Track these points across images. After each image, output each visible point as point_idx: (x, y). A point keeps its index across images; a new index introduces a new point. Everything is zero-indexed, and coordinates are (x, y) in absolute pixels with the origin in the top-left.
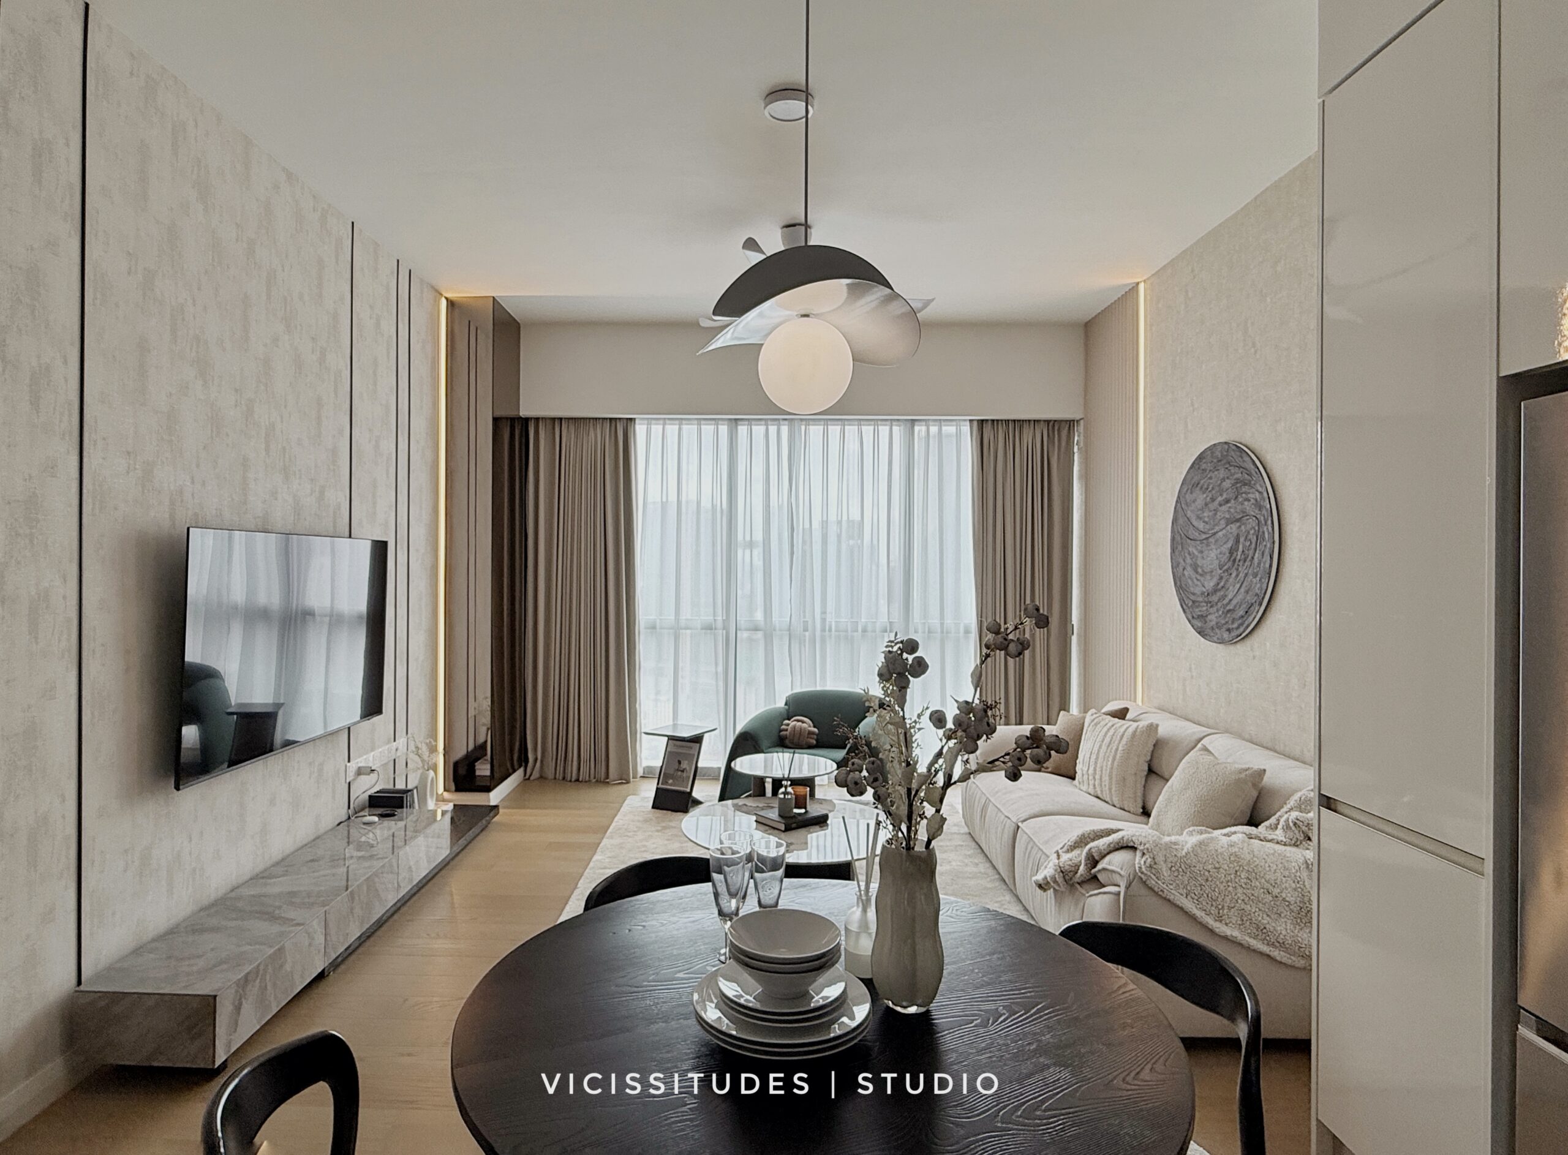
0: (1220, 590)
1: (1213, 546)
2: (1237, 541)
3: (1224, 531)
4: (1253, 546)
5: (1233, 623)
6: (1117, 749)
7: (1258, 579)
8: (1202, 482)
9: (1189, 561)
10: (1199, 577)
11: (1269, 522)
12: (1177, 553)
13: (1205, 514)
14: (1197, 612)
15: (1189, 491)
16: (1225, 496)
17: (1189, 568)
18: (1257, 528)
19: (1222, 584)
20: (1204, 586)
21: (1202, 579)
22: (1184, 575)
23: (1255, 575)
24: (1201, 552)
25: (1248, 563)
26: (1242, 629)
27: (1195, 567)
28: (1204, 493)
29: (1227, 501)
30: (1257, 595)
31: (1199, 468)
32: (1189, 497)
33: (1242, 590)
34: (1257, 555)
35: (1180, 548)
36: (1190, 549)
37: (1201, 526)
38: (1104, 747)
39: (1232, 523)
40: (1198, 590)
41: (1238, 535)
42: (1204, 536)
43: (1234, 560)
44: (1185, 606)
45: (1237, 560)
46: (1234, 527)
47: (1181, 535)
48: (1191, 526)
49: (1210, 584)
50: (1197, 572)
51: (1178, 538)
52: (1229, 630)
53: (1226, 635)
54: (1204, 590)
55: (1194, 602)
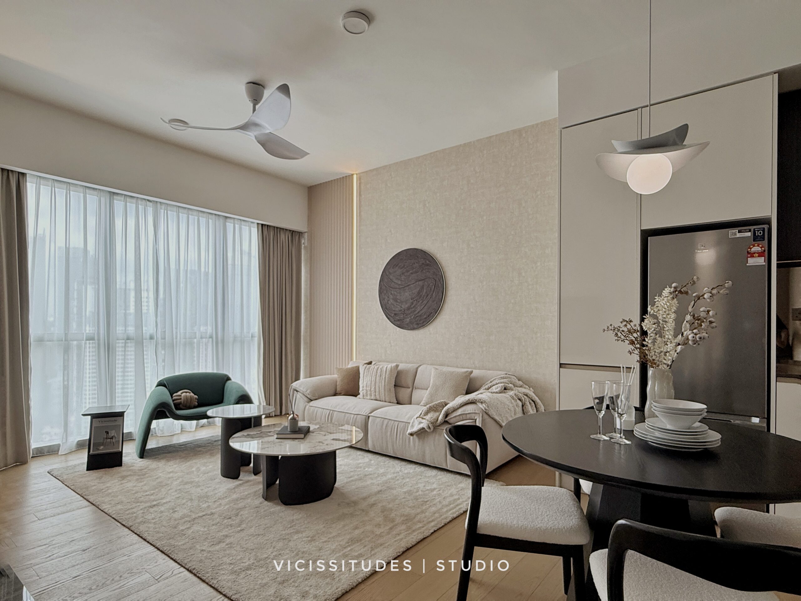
0: (411, 308)
1: (407, 290)
2: (422, 287)
3: (415, 284)
4: (433, 290)
5: (420, 321)
6: (385, 378)
7: (435, 302)
8: (400, 264)
9: (391, 297)
10: (398, 304)
11: (442, 280)
12: (383, 294)
13: (402, 278)
14: (398, 318)
15: (392, 268)
16: (415, 270)
17: (391, 301)
18: (434, 283)
19: (413, 306)
20: (401, 307)
21: (400, 304)
22: (388, 303)
23: (433, 301)
24: (400, 293)
25: (429, 297)
26: (425, 323)
27: (395, 300)
28: (401, 269)
29: (416, 272)
30: (434, 309)
31: (398, 258)
32: (391, 271)
33: (426, 307)
34: (434, 293)
35: (385, 292)
36: (393, 293)
37: (399, 283)
38: (378, 378)
39: (419, 281)
40: (397, 309)
41: (423, 285)
42: (401, 287)
43: (421, 295)
44: (389, 316)
45: (422, 296)
46: (421, 283)
47: (386, 287)
48: (393, 283)
49: (405, 306)
50: (397, 302)
51: (383, 287)
52: (418, 324)
53: (415, 326)
54: (402, 309)
55: (395, 314)
